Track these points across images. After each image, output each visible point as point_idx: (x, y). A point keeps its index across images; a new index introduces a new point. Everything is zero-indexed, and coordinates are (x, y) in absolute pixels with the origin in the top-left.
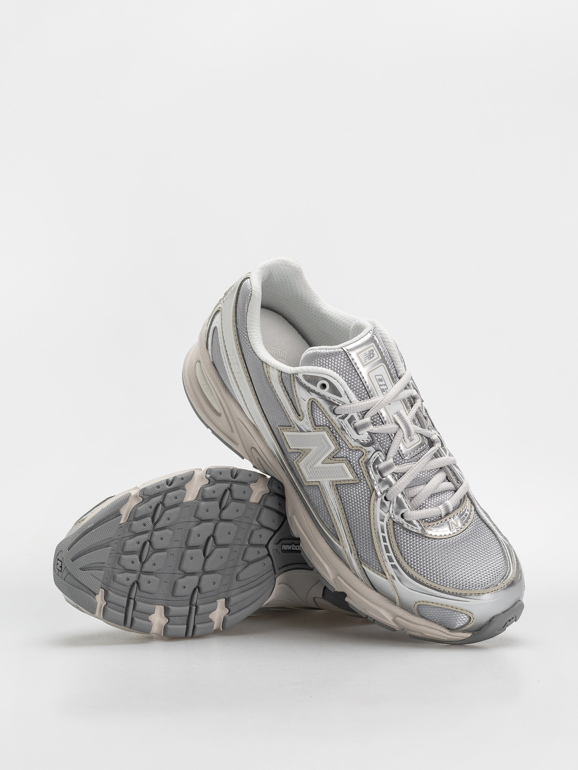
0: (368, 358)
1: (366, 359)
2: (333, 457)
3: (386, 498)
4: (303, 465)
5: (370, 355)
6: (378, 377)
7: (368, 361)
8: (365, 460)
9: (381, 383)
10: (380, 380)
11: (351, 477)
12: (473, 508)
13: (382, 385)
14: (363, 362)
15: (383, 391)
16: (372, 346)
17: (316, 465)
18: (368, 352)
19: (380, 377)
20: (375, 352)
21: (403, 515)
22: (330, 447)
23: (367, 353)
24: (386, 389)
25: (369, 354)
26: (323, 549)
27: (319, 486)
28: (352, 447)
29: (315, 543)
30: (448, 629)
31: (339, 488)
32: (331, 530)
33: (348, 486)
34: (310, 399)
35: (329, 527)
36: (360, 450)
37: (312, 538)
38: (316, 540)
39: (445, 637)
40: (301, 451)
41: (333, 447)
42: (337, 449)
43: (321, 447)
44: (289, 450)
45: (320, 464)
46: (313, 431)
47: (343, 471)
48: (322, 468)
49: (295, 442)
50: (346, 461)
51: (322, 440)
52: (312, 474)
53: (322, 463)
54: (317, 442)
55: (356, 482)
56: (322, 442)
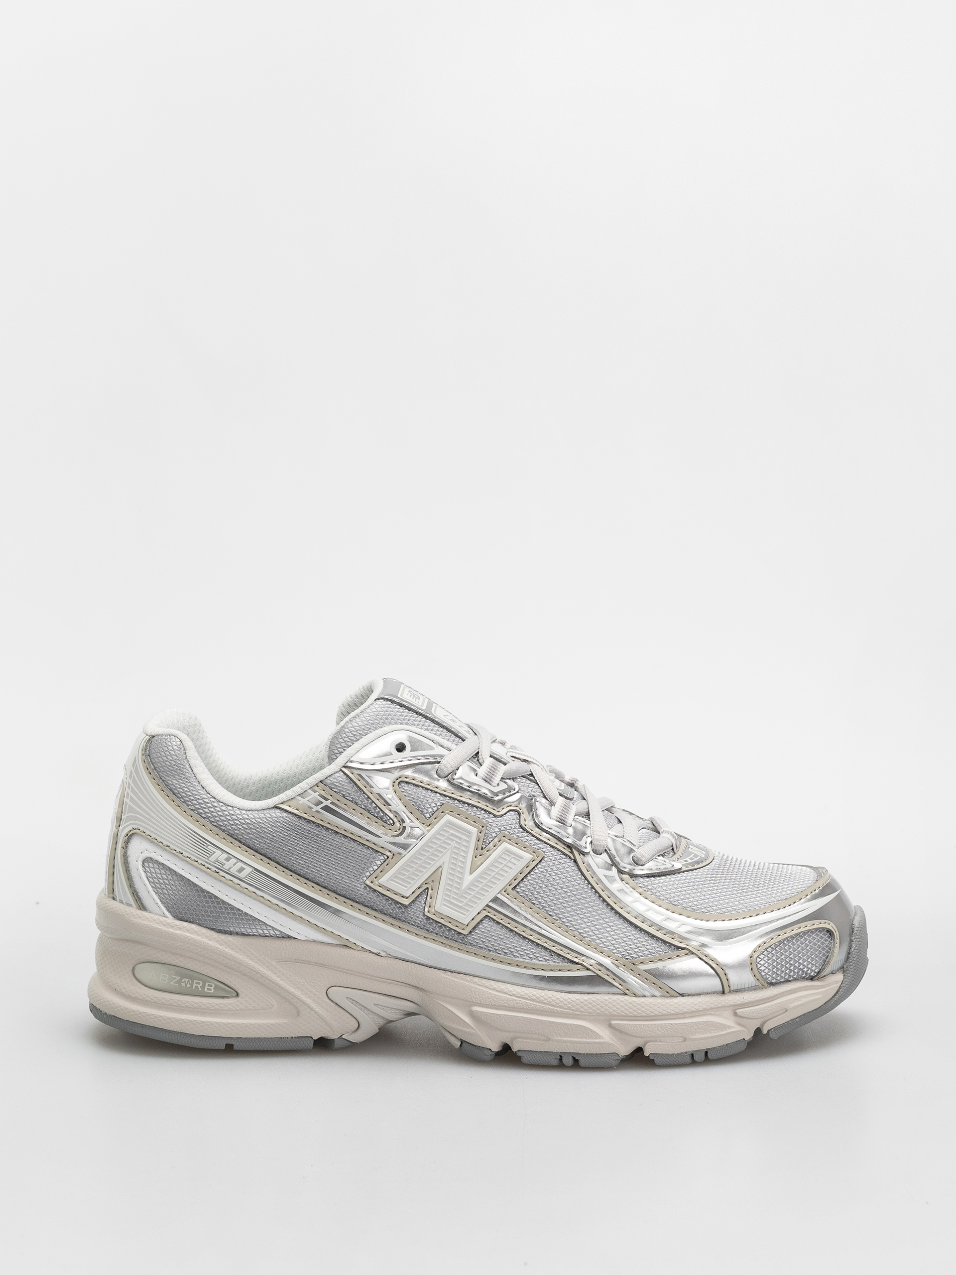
2: (482, 849)
3: (596, 852)
4: (444, 906)
8: (528, 819)
11: (528, 856)
14: (415, 704)
16: (405, 687)
17: (465, 884)
21: (636, 859)
22: (469, 833)
26: (561, 1004)
27: (489, 914)
28: (499, 812)
29: (543, 1007)
30: (812, 979)
31: (519, 890)
32: (552, 963)
33: (532, 875)
34: (394, 782)
35: (546, 963)
36: (510, 811)
37: (531, 1005)
38: (540, 1002)
39: (817, 993)
40: (426, 886)
41: (474, 830)
42: (481, 827)
43: (456, 845)
44: (406, 902)
45: (468, 878)
46: (429, 831)
47: (512, 856)
48: (476, 880)
49: (409, 878)
50: (504, 837)
51: (451, 831)
52: (466, 904)
53: (471, 873)
54: (445, 843)
55: (539, 859)
56: (452, 835)
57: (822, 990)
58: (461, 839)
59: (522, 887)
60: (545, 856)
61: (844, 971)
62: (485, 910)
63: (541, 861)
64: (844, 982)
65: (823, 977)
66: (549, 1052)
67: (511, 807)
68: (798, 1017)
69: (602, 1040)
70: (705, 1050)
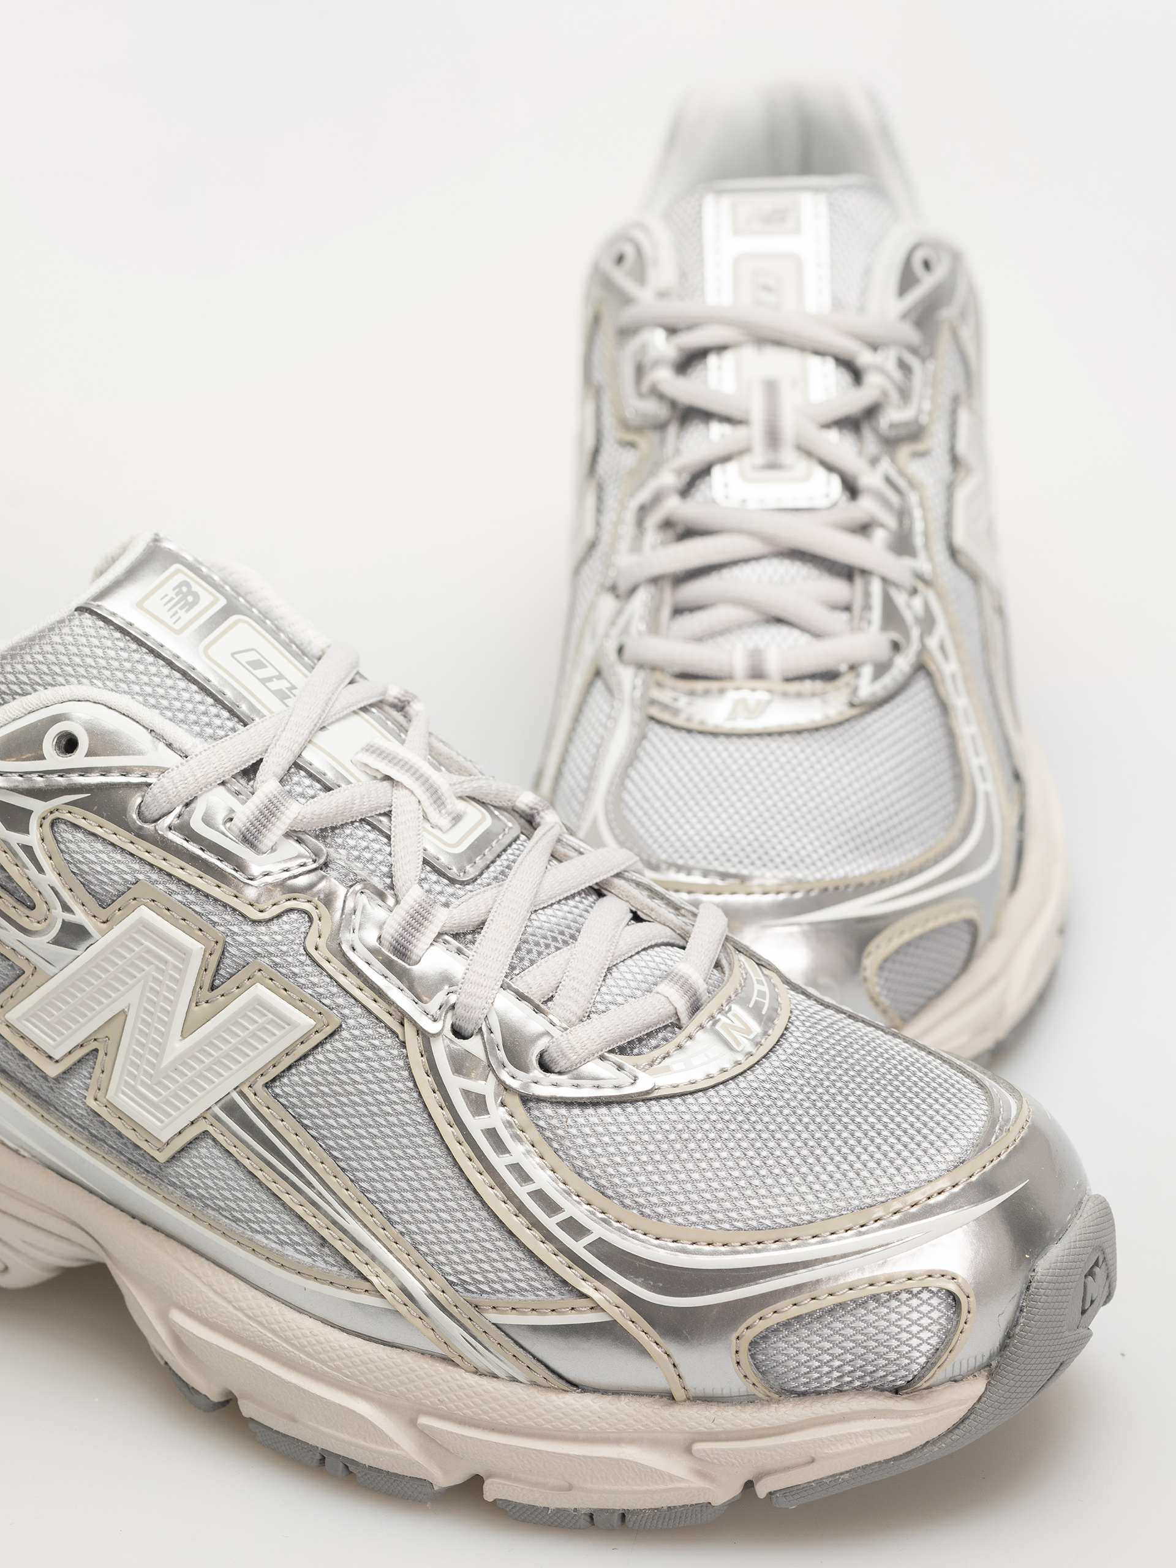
0: (181, 608)
1: (176, 612)
2: (213, 988)
3: (458, 1033)
4: (124, 1093)
5: (184, 597)
6: (244, 658)
7: (185, 617)
8: (326, 935)
9: (262, 673)
10: (257, 665)
11: (305, 1022)
12: (776, 979)
13: (270, 679)
14: (170, 622)
15: (282, 695)
16: (178, 571)
17: (168, 1059)
18: (174, 589)
19: (253, 656)
20: (195, 588)
21: (546, 1057)
22: (183, 953)
23: (172, 594)
24: (290, 689)
25: (177, 595)
26: (323, 1356)
27: (210, 1129)
28: (261, 911)
29: (289, 1352)
30: (896, 1391)
31: (278, 1091)
32: (321, 1264)
33: (309, 1062)
34: (44, 818)
35: (307, 1259)
36: (291, 910)
37: (269, 1342)
38: (286, 1340)
39: (897, 1429)
40: (93, 1045)
41: (196, 948)
42: (213, 944)
43: (155, 974)
44: (53, 1071)
45: (177, 1046)
46: (103, 933)
47: (270, 1016)
48: (191, 1054)
49: (60, 1022)
50: (260, 970)
51: (147, 944)
52: (167, 1102)
53: (184, 1035)
54: (133, 965)
55: (329, 1030)
56: (149, 951)
57: (910, 1421)
58: (166, 962)
59: (286, 1085)
60: (344, 1026)
61: (991, 1375)
62: (205, 1118)
63: (332, 1035)
64: (983, 1399)
65: (925, 1389)
66: (302, 1442)
67: (294, 902)
68: (847, 1472)
69: (397, 1451)
70: (621, 1512)
